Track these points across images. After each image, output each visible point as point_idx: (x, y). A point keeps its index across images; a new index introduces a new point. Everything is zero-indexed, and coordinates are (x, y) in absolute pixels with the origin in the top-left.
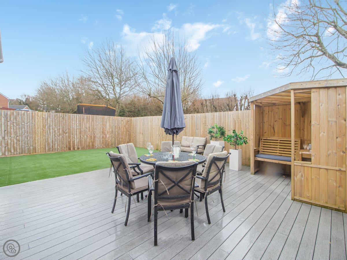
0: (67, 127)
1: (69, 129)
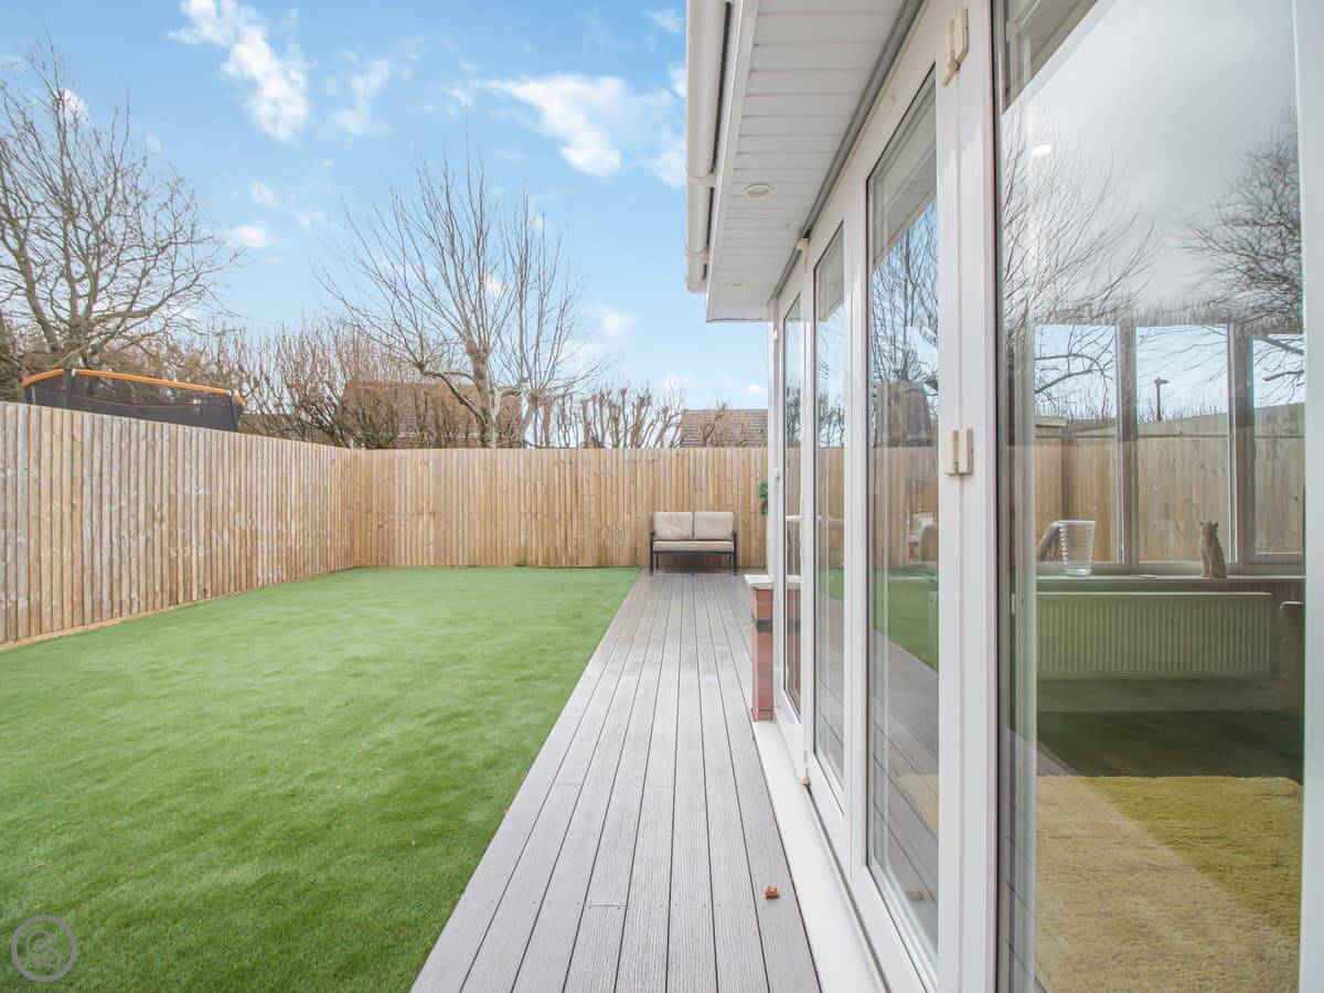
0: (165, 492)
1: (172, 500)
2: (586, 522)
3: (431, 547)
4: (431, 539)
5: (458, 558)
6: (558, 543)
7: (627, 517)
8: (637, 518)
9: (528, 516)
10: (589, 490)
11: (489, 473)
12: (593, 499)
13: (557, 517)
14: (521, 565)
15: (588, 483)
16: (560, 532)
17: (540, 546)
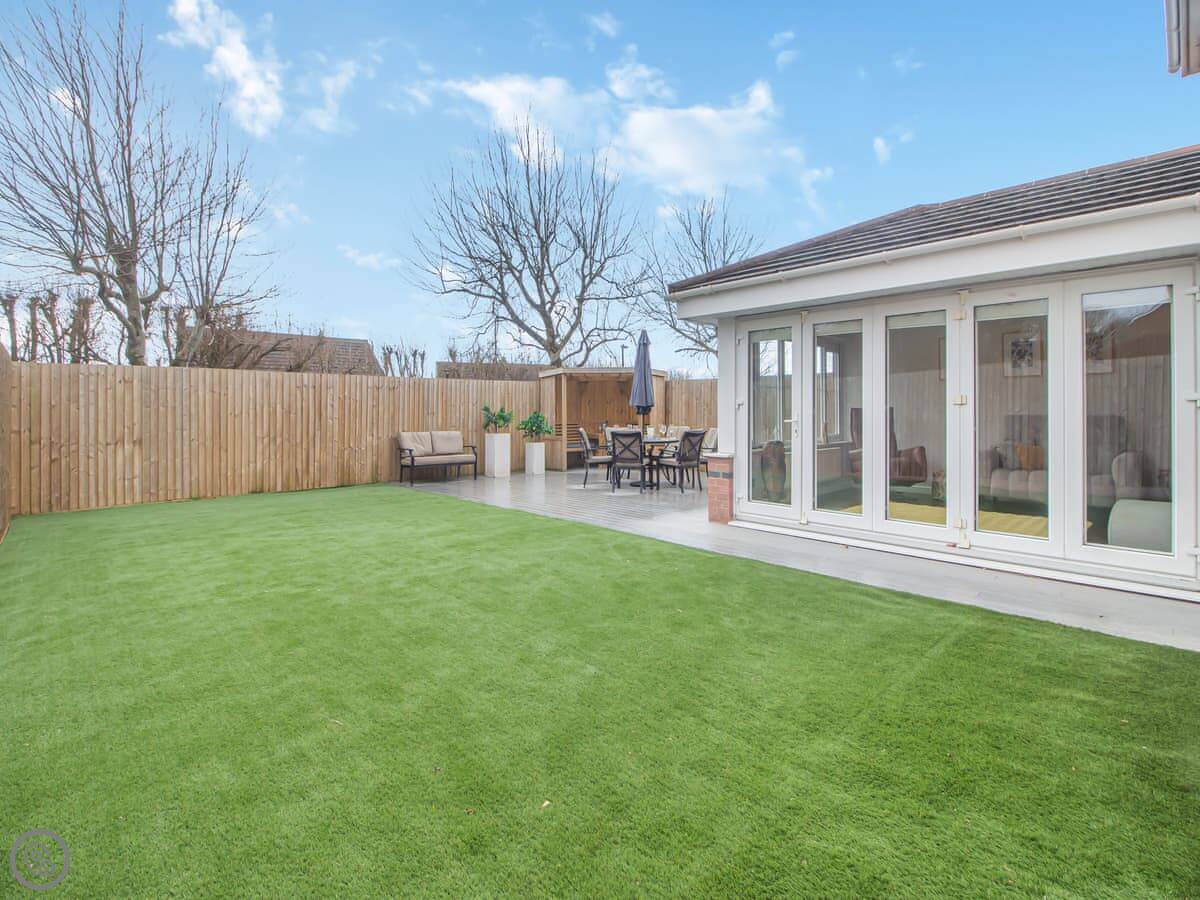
2: (329, 444)
3: (136, 482)
4: (137, 472)
5: (175, 491)
6: (299, 466)
7: (369, 438)
8: (378, 438)
9: (266, 440)
10: (332, 414)
11: (216, 396)
12: (336, 422)
13: (299, 440)
14: (258, 491)
15: (332, 406)
16: (301, 456)
17: (279, 471)
